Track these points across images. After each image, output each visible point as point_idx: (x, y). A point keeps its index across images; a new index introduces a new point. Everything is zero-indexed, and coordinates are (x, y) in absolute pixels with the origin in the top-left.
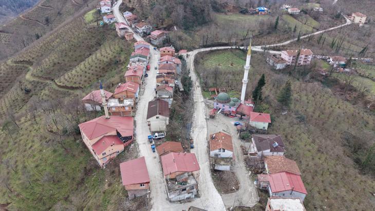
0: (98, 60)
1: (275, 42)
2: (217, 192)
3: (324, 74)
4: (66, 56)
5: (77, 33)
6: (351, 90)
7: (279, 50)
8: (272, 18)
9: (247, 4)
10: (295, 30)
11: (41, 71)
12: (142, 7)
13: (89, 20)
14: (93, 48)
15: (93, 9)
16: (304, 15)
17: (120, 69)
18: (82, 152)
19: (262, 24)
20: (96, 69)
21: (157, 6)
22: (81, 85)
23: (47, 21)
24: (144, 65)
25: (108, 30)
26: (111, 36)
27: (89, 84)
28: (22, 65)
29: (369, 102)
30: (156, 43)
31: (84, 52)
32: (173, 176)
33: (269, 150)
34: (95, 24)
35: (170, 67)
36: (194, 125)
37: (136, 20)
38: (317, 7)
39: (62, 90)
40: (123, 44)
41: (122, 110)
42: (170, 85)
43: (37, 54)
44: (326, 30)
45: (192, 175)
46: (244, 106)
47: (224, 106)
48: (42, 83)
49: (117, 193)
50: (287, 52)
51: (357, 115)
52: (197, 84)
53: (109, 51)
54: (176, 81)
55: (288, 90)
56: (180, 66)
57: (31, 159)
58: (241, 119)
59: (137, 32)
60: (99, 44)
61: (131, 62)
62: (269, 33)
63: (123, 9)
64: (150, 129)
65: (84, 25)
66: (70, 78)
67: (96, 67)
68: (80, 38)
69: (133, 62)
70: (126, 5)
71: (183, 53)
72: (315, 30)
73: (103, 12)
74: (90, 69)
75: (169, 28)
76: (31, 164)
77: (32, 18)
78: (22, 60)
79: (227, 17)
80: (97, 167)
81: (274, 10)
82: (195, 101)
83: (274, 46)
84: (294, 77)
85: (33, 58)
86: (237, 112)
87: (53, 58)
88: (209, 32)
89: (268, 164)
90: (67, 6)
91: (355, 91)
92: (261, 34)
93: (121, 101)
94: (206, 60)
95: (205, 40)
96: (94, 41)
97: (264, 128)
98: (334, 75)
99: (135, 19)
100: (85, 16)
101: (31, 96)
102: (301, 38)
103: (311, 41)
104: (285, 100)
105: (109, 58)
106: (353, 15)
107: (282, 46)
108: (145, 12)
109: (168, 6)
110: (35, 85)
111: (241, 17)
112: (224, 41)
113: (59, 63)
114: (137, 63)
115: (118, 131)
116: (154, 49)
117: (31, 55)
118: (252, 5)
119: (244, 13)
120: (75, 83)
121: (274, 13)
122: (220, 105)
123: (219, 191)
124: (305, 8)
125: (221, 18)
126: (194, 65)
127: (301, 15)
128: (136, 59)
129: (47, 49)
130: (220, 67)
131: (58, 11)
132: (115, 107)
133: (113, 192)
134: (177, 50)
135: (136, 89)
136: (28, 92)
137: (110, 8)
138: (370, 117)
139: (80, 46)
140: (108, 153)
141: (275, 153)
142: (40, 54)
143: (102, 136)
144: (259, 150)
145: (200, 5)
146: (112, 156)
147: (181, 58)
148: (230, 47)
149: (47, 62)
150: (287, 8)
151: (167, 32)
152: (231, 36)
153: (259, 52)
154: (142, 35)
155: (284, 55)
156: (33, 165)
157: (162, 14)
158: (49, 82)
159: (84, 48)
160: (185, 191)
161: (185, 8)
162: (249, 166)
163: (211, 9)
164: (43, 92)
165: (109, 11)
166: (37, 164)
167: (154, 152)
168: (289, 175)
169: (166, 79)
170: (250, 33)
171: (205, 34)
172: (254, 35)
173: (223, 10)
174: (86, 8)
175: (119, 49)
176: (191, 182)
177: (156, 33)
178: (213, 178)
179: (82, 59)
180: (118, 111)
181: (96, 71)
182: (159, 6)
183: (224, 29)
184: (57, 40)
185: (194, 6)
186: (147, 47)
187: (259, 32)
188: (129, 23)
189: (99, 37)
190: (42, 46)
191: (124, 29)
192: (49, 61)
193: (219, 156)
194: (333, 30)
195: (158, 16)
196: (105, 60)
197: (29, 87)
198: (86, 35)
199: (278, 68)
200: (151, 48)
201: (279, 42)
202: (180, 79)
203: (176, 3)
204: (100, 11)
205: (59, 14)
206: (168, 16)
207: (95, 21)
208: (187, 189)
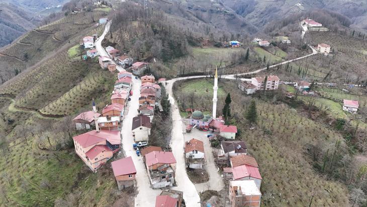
0: (82, 90)
1: (246, 71)
2: (191, 182)
3: (291, 97)
4: (50, 87)
5: (61, 67)
6: (314, 110)
7: (250, 78)
8: (244, 50)
9: (221, 38)
10: (265, 60)
11: (25, 103)
12: (123, 42)
13: (73, 54)
14: (77, 79)
15: (76, 45)
16: (273, 47)
17: (104, 97)
18: (75, 161)
19: (234, 55)
20: (81, 98)
21: (137, 42)
22: (66, 113)
23: (26, 57)
24: (127, 91)
25: (91, 63)
26: (94, 69)
27: (74, 111)
28: (4, 98)
29: (331, 120)
30: (138, 73)
31: (68, 84)
32: (155, 168)
33: (233, 152)
34: (79, 58)
35: (151, 91)
36: (172, 138)
37: (119, 54)
38: (285, 40)
39: (47, 118)
40: (106, 75)
41: (110, 125)
42: (151, 105)
43: (20, 87)
44: (294, 60)
45: (170, 166)
46: (216, 122)
47: (198, 122)
48: (26, 114)
49: (108, 188)
50: (256, 79)
51: (319, 130)
52: (176, 106)
53: (93, 82)
54: (157, 103)
55: (253, 107)
56: (160, 90)
57: (26, 173)
58: (213, 132)
59: (119, 65)
60: (83, 76)
61: (115, 89)
62: (241, 63)
63: (105, 44)
64: (134, 140)
65: (68, 59)
66: (55, 108)
67: (81, 96)
68: (64, 70)
69: (118, 88)
70: (108, 40)
71: (163, 81)
72: (283, 60)
73: (86, 47)
74: (74, 98)
75: (149, 60)
76: (26, 176)
77: (10, 55)
78: (4, 93)
79: (203, 50)
80: (89, 172)
81: (246, 43)
82: (173, 119)
83: (246, 75)
84: (263, 100)
85: (15, 91)
86: (209, 127)
87: (37, 90)
88: (186, 63)
89: (232, 161)
90: (47, 42)
91: (318, 110)
92: (233, 64)
93: (109, 118)
94: (184, 87)
95: (182, 70)
96: (77, 73)
97: (232, 137)
98: (299, 98)
99: (117, 53)
100: (69, 51)
101: (15, 126)
102: (270, 67)
103: (279, 69)
104: (252, 116)
105: (93, 88)
106: (319, 46)
107: (253, 74)
108: (126, 47)
109: (147, 41)
110: (19, 115)
111: (215, 50)
112: (199, 71)
113: (43, 94)
114: (121, 89)
115: (108, 140)
116: (136, 78)
117: (14, 88)
118: (225, 38)
119: (219, 47)
120: (61, 111)
121: (245, 46)
122: (195, 121)
123: (193, 182)
124: (274, 41)
125: (197, 51)
126: (173, 91)
127: (271, 47)
128: (120, 86)
129: (30, 82)
130: (197, 93)
131: (38, 47)
132: (104, 123)
133: (105, 187)
134: (157, 79)
135: (121, 108)
136: (11, 122)
137: (92, 43)
138: (331, 131)
139: (64, 78)
140: (99, 159)
141: (239, 154)
142: (23, 87)
143: (94, 145)
144: (226, 152)
145: (177, 39)
146: (103, 162)
147: (160, 84)
148: (205, 76)
149: (31, 93)
150: (258, 42)
151: (147, 63)
152: (206, 66)
153: (232, 80)
154: (124, 66)
155: (254, 81)
156: (28, 177)
157: (142, 48)
158: (33, 112)
159: (68, 80)
160: (165, 179)
161: (163, 42)
162: (218, 164)
163: (187, 43)
164: (28, 121)
165: (92, 46)
166: (33, 175)
167: (139, 156)
168: (248, 167)
169: (148, 100)
170: (223, 63)
171: (182, 65)
172: (227, 65)
173: (199, 44)
174: (67, 45)
175: (102, 80)
176: (170, 171)
177: (137, 65)
178: (188, 174)
179: (66, 89)
180: (106, 126)
181: (81, 99)
182: (139, 41)
183: (199, 60)
184: (41, 74)
185: (171, 41)
186: (129, 76)
187: (232, 63)
188: (111, 56)
189: (83, 70)
190: (24, 80)
191: (107, 61)
192: (33, 92)
193: (193, 158)
194: (301, 59)
195: (138, 50)
196: (90, 89)
197: (12, 118)
198: (71, 68)
199: (248, 93)
200: (133, 77)
201: (250, 70)
202: (160, 101)
203: (155, 39)
204: (83, 46)
205: (39, 50)
206: (148, 50)
207: (79, 56)
208: (166, 176)
